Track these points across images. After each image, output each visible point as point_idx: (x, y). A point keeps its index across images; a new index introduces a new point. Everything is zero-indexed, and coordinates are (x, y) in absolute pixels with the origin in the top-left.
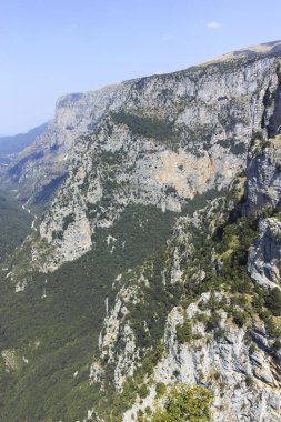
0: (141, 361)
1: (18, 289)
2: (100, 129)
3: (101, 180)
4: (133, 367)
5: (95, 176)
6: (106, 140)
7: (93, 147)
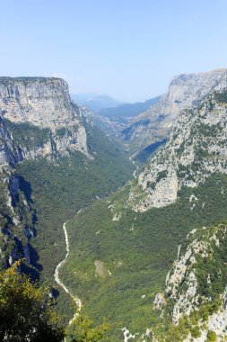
0: (198, 306)
1: (114, 219)
2: (203, 106)
3: (195, 148)
4: (190, 308)
5: (190, 144)
6: (206, 115)
7: (193, 120)
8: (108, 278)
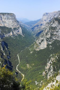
0: (54, 74)
1: (31, 53)
5: (49, 32)
6: (52, 24)
7: (49, 25)
8: (30, 68)
